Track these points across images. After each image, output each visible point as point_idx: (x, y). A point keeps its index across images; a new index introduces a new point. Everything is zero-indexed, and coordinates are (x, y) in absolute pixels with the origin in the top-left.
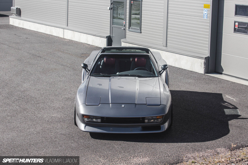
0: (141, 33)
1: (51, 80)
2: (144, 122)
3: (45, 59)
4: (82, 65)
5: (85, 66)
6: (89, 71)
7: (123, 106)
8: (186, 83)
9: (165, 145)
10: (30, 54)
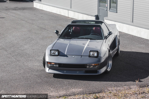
0: (117, 12)
1: (45, 44)
2: (86, 68)
3: (48, 30)
4: (55, 31)
5: (57, 32)
6: (59, 35)
7: (73, 57)
8: (138, 47)
9: (98, 82)
10: (39, 27)
